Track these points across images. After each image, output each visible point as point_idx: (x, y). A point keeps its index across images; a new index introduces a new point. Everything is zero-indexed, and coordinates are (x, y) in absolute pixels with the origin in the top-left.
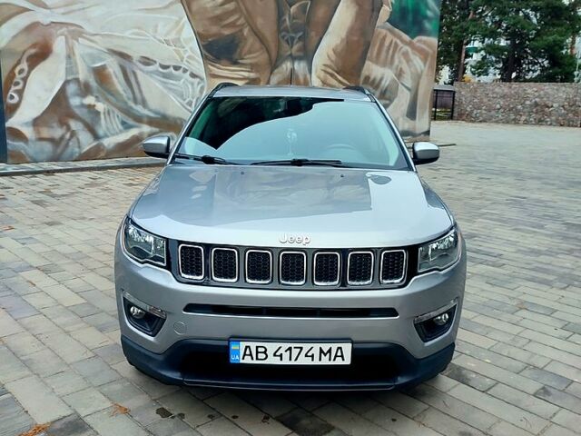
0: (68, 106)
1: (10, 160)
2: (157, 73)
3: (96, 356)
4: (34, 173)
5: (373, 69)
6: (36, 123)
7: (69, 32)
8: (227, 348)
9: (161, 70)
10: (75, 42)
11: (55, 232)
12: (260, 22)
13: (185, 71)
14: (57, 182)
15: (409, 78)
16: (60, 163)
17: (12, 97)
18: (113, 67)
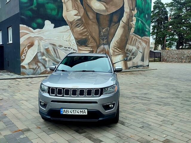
0: (38, 59)
1: (21, 74)
2: (63, 49)
3: (35, 118)
4: (27, 78)
5: (129, 47)
6: (29, 64)
7: (39, 39)
8: (60, 110)
9: (64, 48)
10: (40, 41)
11: (30, 92)
12: (94, 34)
13: (72, 49)
14: (33, 80)
15: (141, 49)
16: (35, 75)
17: (23, 57)
18: (51, 48)
